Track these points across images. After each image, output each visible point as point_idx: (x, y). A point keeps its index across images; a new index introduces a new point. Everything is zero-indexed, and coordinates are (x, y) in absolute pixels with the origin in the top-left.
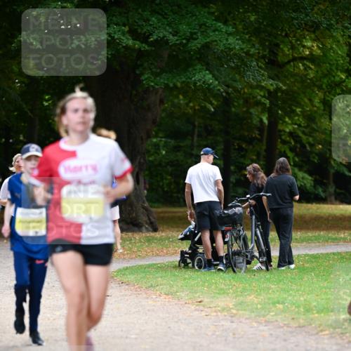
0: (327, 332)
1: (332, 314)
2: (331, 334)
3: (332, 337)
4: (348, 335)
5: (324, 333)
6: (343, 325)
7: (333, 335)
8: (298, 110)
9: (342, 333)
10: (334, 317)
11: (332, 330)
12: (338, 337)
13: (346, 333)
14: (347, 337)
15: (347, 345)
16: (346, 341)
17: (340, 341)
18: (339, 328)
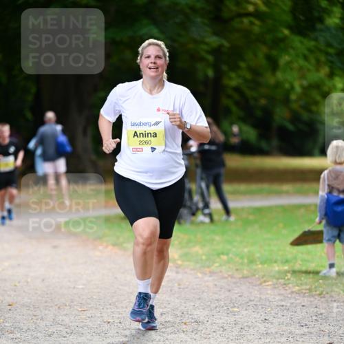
0: (270, 283)
1: (275, 265)
2: (274, 285)
3: (275, 288)
4: (290, 285)
5: (267, 284)
6: (286, 276)
7: (277, 286)
8: (243, 65)
9: (285, 284)
10: (277, 268)
11: (275, 281)
12: (281, 288)
13: (289, 284)
14: (290, 288)
15: (289, 296)
16: (289, 291)
17: (283, 292)
18: (282, 279)
